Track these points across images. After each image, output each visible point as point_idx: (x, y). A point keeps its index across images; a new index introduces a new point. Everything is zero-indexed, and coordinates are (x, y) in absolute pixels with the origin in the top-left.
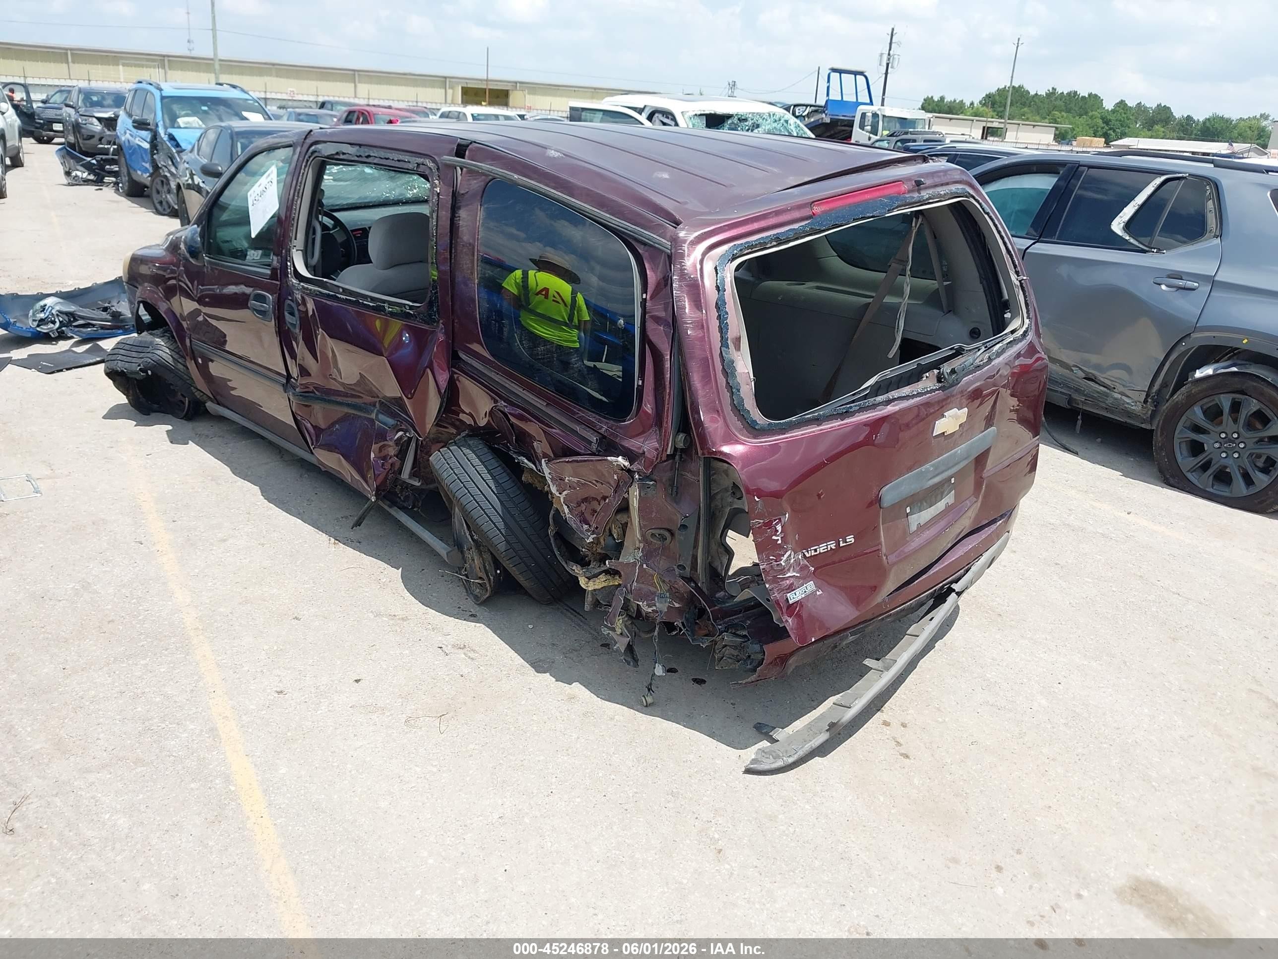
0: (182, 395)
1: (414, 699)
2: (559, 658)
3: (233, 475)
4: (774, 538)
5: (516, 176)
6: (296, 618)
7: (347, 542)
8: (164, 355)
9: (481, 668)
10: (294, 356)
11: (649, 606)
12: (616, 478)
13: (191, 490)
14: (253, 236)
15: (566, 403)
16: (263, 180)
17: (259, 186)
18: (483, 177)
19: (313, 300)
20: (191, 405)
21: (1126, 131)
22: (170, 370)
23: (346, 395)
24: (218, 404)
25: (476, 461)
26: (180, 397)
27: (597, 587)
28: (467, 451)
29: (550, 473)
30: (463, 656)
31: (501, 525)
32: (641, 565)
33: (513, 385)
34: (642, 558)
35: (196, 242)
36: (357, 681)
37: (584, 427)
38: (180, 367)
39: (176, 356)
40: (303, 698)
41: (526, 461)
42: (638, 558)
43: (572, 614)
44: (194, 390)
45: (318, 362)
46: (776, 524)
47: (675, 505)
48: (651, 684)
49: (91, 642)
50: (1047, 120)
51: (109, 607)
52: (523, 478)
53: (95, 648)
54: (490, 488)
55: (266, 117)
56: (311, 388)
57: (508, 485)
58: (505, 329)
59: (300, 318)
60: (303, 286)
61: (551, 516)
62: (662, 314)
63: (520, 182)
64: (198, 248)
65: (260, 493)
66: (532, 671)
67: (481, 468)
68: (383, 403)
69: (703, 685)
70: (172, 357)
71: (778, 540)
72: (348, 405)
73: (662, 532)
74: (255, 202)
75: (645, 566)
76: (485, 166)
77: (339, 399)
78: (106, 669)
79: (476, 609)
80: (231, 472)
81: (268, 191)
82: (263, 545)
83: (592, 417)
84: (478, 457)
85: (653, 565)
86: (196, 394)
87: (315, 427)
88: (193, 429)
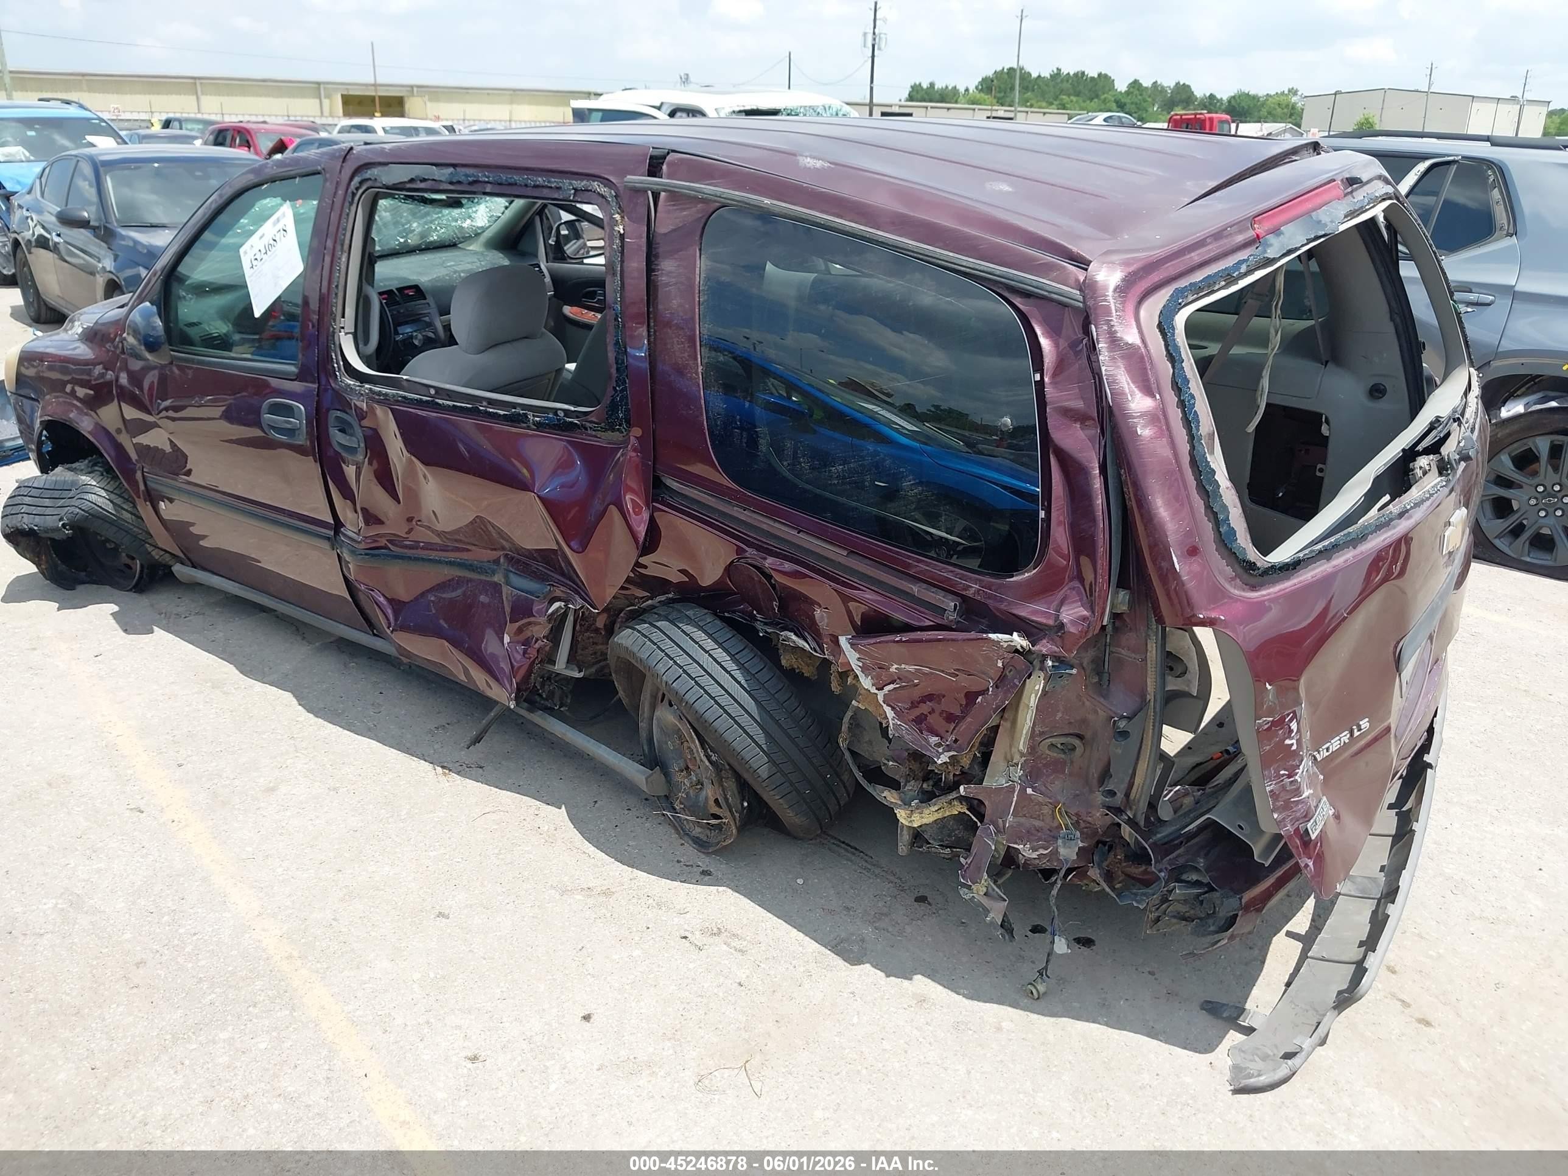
0: (128, 556)
1: (689, 1039)
2: (868, 931)
3: (241, 675)
4: (1288, 742)
5: (767, 201)
6: (441, 915)
7: (463, 769)
8: (100, 501)
9: (763, 966)
10: (348, 494)
11: (1034, 849)
12: (1000, 664)
13: (187, 709)
14: (257, 314)
15: (891, 551)
16: (268, 229)
17: (261, 237)
18: (700, 206)
19: (391, 409)
20: (145, 571)
21: (1144, 116)
22: (112, 523)
23: (444, 549)
24: (194, 566)
25: (709, 644)
26: (124, 559)
27: (925, 821)
28: (688, 629)
29: (858, 660)
30: (725, 947)
31: (761, 739)
32: (1023, 790)
33: (777, 525)
34: (1023, 778)
35: (154, 328)
36: (587, 1018)
37: (925, 586)
38: (127, 516)
39: (119, 501)
40: (515, 1063)
41: (794, 637)
42: (1017, 779)
43: (846, 850)
44: (150, 549)
45: (399, 502)
46: (1291, 720)
47: (1102, 700)
48: (1046, 968)
49: (121, 1009)
50: (1054, 106)
51: (128, 936)
52: (783, 662)
53: (131, 1019)
54: (739, 683)
55: (119, 140)
56: (383, 542)
57: (764, 676)
58: (761, 441)
59: (366, 438)
60: (370, 389)
61: (846, 720)
62: (1078, 404)
63: (777, 210)
64: (159, 337)
65: (295, 702)
66: (838, 961)
67: (720, 654)
68: (513, 558)
69: (1094, 948)
70: (111, 502)
71: (1292, 744)
72: (451, 563)
73: (1069, 740)
74: (255, 263)
75: (1029, 791)
76: (707, 188)
77: (434, 555)
78: (164, 1058)
79: (704, 862)
80: (237, 672)
81: (279, 245)
82: (336, 790)
83: (947, 572)
84: (710, 636)
85: (1043, 789)
86: (153, 553)
87: (390, 601)
88: (152, 606)
